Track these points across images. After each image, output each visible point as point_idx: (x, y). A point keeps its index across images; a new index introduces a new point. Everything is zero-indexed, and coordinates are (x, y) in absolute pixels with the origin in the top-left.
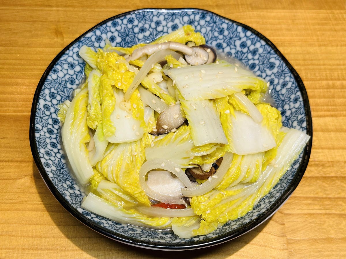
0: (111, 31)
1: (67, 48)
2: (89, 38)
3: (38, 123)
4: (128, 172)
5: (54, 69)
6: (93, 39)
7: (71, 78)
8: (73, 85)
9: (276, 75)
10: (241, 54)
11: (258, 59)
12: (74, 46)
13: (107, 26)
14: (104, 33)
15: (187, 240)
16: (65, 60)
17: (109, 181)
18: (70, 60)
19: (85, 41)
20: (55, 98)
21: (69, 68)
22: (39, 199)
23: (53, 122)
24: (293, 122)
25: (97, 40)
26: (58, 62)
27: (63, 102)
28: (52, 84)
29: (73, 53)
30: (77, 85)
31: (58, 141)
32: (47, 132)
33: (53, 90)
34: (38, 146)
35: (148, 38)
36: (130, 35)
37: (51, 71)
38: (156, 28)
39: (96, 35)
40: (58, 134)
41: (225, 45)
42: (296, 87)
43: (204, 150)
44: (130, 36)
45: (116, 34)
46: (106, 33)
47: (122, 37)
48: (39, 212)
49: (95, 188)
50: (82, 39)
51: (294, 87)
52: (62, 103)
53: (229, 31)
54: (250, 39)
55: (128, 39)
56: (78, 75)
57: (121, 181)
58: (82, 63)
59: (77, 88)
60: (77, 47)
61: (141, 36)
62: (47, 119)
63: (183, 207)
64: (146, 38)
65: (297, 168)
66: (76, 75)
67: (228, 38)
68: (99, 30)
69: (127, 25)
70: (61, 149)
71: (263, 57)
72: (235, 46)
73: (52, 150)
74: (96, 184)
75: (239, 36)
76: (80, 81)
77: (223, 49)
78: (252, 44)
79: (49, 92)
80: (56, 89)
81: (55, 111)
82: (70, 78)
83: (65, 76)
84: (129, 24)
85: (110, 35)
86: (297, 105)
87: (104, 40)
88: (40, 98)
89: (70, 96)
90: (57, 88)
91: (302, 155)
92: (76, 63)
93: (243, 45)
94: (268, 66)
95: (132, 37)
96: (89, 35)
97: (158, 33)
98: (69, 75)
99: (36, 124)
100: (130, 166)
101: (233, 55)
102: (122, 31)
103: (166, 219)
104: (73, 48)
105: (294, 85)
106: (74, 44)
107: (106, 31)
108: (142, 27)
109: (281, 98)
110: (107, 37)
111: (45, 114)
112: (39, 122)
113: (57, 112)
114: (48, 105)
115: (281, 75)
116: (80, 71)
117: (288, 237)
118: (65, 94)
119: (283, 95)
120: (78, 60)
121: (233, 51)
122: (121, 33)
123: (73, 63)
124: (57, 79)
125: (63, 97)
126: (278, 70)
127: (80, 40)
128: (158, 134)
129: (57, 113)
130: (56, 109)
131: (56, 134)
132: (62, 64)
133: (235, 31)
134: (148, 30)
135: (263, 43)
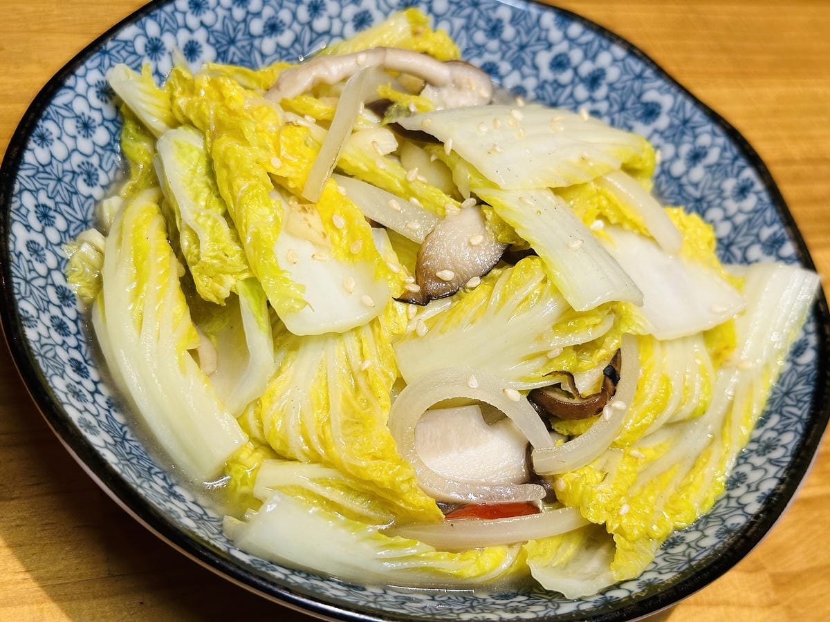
0: (186, 27)
1: (69, 69)
2: (129, 44)
3: (23, 298)
4: (356, 422)
5: (38, 131)
6: (140, 45)
7: (86, 165)
8: (92, 186)
9: (667, 133)
10: (555, 90)
11: (607, 98)
12: (88, 64)
13: (176, 10)
14: (168, 30)
15: (593, 599)
16: (66, 105)
17: (293, 460)
18: (80, 106)
19: (118, 52)
20: (51, 224)
21: (79, 132)
22: (15, 565)
23: (58, 298)
24: (745, 250)
25: (149, 52)
26: (48, 109)
27: (73, 237)
28: (39, 178)
29: (86, 86)
30: (103, 187)
31: (87, 358)
32: (53, 326)
33: (43, 198)
34: (44, 369)
35: (289, 54)
36: (240, 40)
37: (31, 138)
38: (310, 24)
39: (146, 36)
40: (79, 337)
41: (505, 67)
42: (735, 159)
43: (588, 326)
44: (239, 44)
45: (200, 36)
46: (174, 32)
47: (218, 46)
48: (26, 608)
49: (244, 489)
50: (110, 44)
51: (728, 159)
52: (72, 239)
53: (518, 27)
54: (580, 45)
55: (234, 54)
56: (103, 155)
57: (341, 451)
58: (113, 121)
59: (106, 196)
60: (97, 67)
61: (268, 45)
62: (44, 288)
63: (531, 508)
64: (283, 53)
65: (812, 361)
66: (99, 155)
67: (515, 48)
68: (155, 20)
69: (230, 9)
70: (101, 381)
71: (620, 92)
72: (535, 67)
73: (79, 383)
74: (246, 475)
75: (546, 39)
76: (111, 174)
77: (501, 78)
78: (586, 56)
79: (35, 203)
80: (50, 195)
81: (59, 264)
82: (83, 163)
83: (69, 156)
84: (238, 6)
85: (183, 36)
86: (750, 202)
87: (170, 54)
88: (14, 221)
89: (91, 220)
90: (53, 192)
91: (811, 327)
92: (97, 117)
93: (559, 63)
94: (639, 113)
95: (243, 47)
96: (128, 33)
97: (316, 39)
98: (81, 153)
99: (20, 299)
100: (354, 403)
101: (531, 94)
102: (218, 26)
103: (499, 551)
104: (87, 69)
105: (728, 154)
106: (88, 58)
107: (175, 26)
108: (273, 17)
109: (690, 195)
110: (177, 44)
111: (34, 270)
112: (25, 293)
113: (64, 268)
114: (39, 245)
115: (683, 133)
116: (109, 144)
117: (771, 569)
118: (76, 212)
119: (696, 185)
120: (100, 110)
121: (530, 83)
122: (216, 34)
123: (89, 118)
124: (50, 163)
125: (71, 222)
126: (671, 120)
127: (104, 47)
128: (425, 299)
129: (63, 271)
130: (60, 259)
131: (74, 335)
132: (61, 118)
133: (534, 27)
134: (290, 27)
135: (619, 52)
